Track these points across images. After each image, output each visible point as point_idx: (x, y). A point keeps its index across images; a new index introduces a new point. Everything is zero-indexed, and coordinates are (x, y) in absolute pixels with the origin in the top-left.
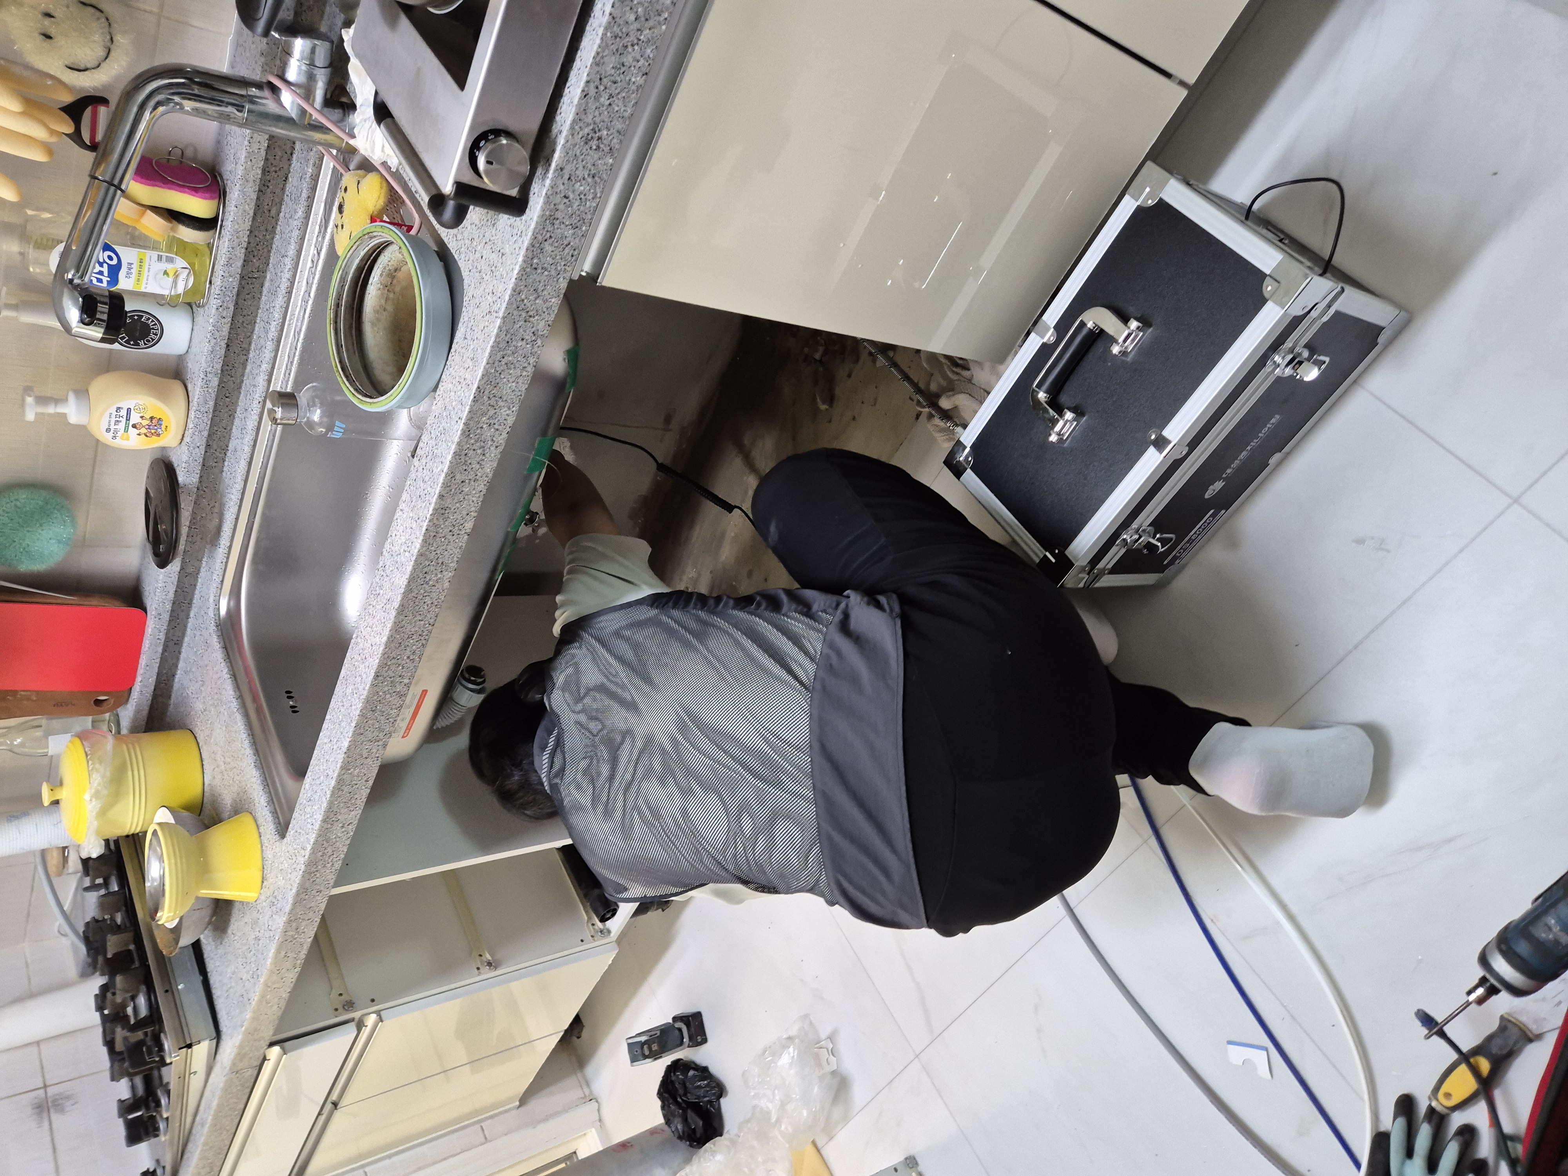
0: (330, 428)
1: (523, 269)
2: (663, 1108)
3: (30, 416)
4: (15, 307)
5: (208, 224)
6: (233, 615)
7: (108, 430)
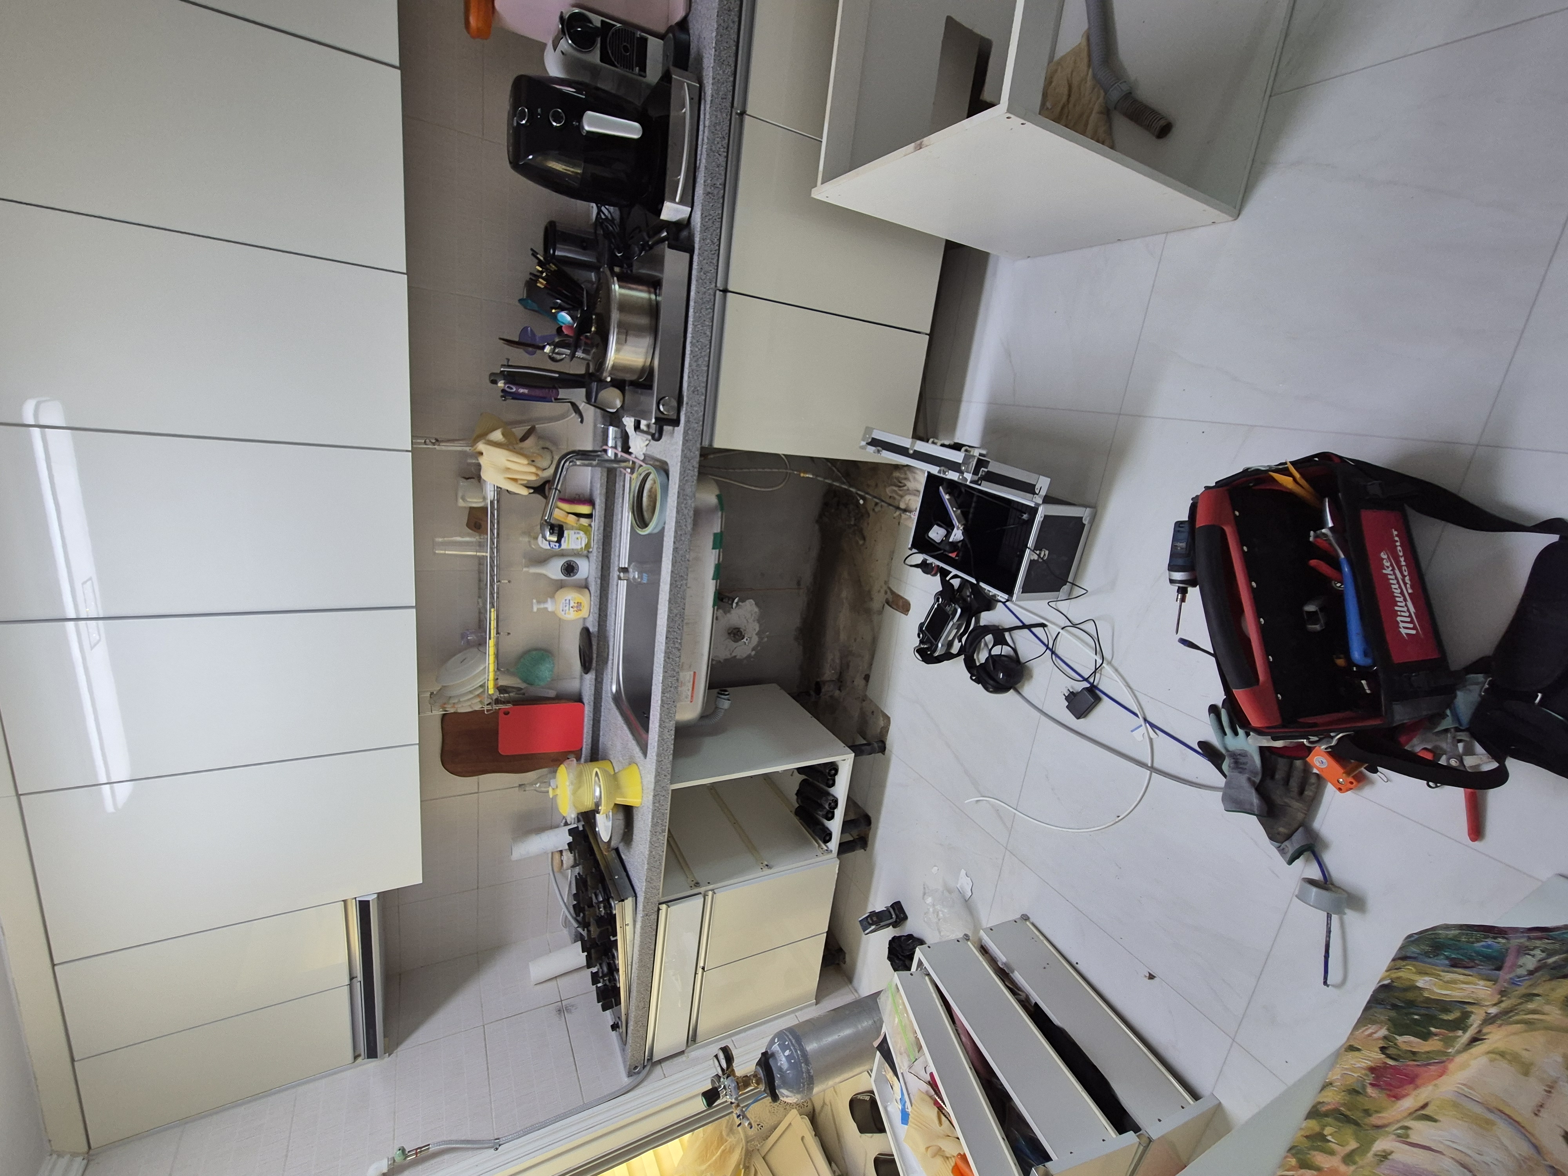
0: (642, 579)
1: (683, 442)
2: (892, 964)
3: (535, 610)
4: (527, 566)
5: (589, 516)
6: (618, 690)
7: (563, 610)
